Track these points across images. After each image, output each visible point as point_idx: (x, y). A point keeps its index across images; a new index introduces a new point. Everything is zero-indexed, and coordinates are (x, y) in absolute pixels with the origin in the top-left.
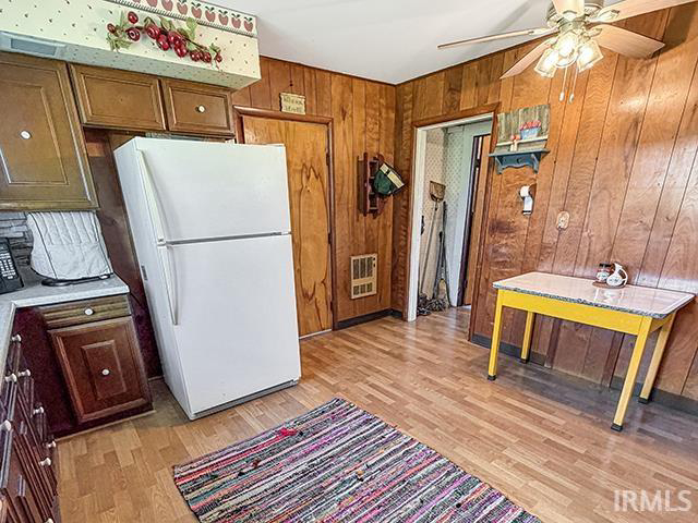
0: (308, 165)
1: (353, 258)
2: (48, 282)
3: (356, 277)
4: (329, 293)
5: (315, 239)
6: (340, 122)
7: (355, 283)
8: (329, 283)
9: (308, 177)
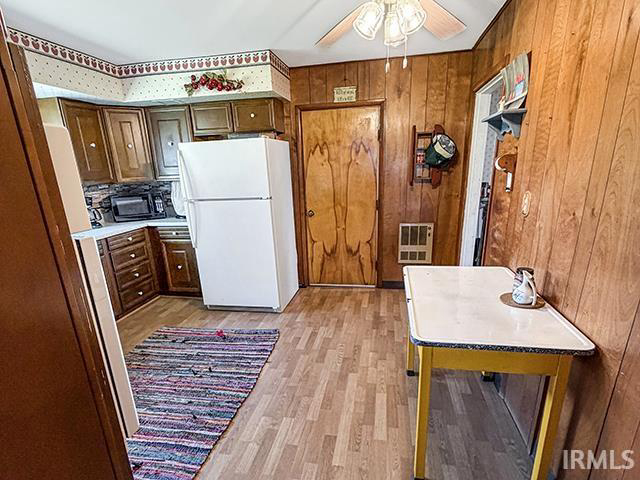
0: (358, 142)
1: (401, 225)
2: (178, 217)
3: (405, 243)
4: (375, 253)
5: (362, 204)
6: (394, 100)
7: (402, 248)
8: (375, 243)
9: (357, 152)
